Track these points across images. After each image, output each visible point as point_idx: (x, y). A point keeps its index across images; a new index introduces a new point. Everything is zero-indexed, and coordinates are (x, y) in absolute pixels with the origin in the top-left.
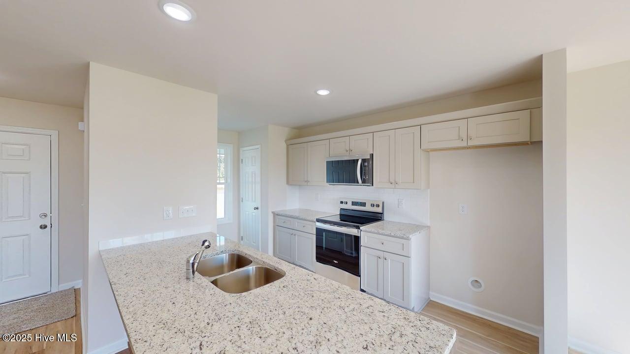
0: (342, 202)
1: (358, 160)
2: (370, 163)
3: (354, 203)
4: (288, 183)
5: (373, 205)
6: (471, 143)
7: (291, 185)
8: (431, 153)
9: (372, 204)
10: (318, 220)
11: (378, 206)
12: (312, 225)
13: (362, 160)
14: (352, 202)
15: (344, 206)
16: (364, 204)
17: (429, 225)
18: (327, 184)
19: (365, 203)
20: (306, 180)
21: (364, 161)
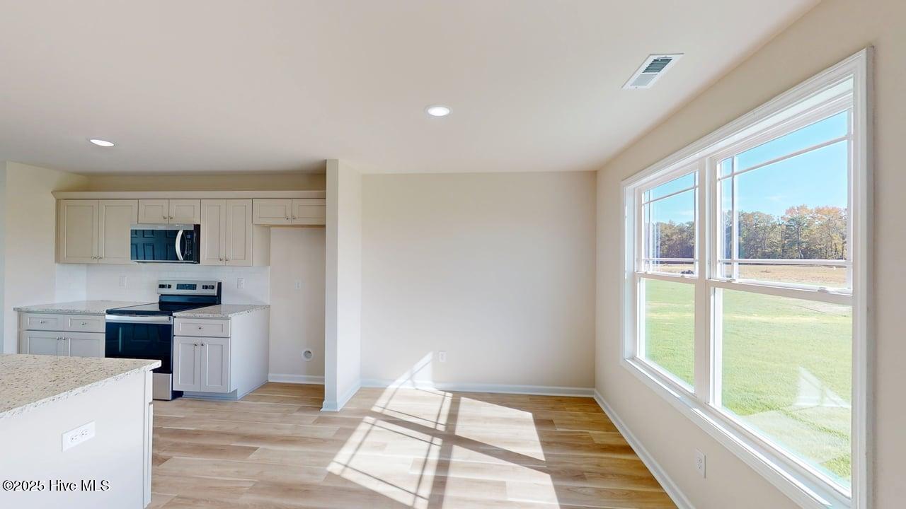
0: (162, 286)
1: (177, 232)
2: (195, 235)
3: (180, 287)
4: (57, 260)
5: (206, 287)
6: (295, 222)
7: (64, 263)
8: (272, 229)
9: (203, 286)
10: (109, 312)
11: (213, 287)
12: (99, 320)
13: (184, 231)
14: (178, 285)
15: (166, 291)
16: (193, 287)
17: (269, 303)
18: (134, 262)
19: (196, 285)
20: (95, 255)
21: (186, 232)
